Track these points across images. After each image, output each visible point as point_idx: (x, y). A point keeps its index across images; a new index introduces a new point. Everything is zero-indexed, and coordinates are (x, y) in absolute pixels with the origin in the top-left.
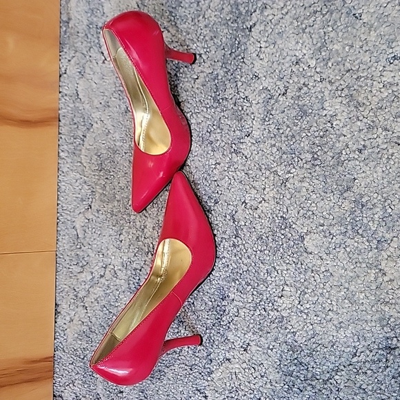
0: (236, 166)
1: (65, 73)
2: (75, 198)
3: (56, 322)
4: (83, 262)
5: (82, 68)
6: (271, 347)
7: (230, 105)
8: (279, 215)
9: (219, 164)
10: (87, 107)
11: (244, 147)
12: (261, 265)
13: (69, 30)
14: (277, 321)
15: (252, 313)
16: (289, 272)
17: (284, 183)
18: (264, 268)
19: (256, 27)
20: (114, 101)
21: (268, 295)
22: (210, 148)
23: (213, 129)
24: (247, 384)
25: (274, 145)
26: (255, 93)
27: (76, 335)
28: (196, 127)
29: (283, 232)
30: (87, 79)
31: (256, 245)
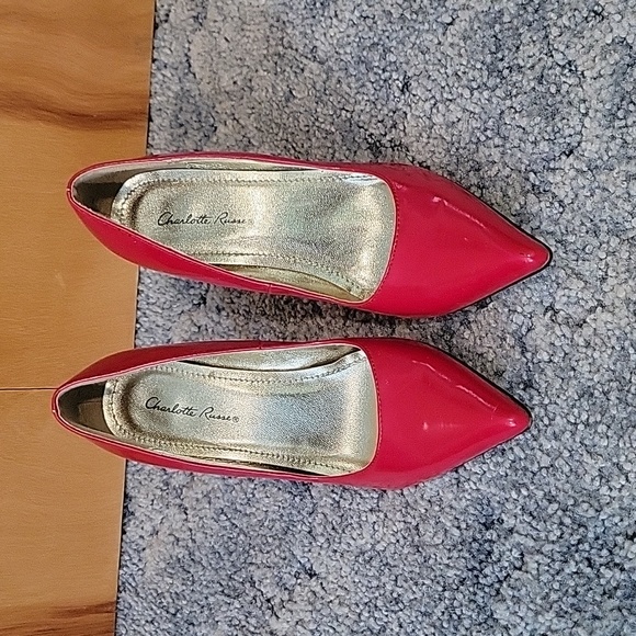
1: (166, 21)
2: (173, 281)
3: (124, 532)
5: (200, 9)
7: (529, 81)
10: (207, 89)
11: (559, 179)
12: (586, 458)
14: (619, 593)
15: (557, 566)
18: (592, 465)
20: (261, 78)
21: (600, 530)
23: (483, 138)
26: (592, 54)
27: (163, 565)
28: (443, 132)
30: (211, 33)
31: (576, 411)
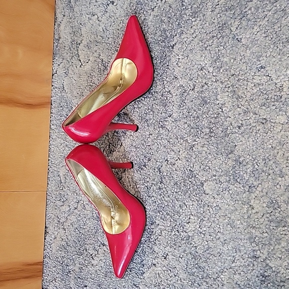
0: (162, 136)
1: (56, 73)
2: (60, 156)
3: (45, 239)
4: (64, 198)
5: (67, 70)
6: (181, 256)
7: (159, 96)
8: (188, 169)
9: (152, 135)
10: (69, 95)
11: (168, 123)
12: (176, 202)
13: (59, 45)
14: (185, 239)
15: (170, 233)
16: (194, 206)
17: (192, 147)
18: (178, 204)
19: (177, 45)
20: (86, 92)
21: (180, 222)
22: (146, 124)
23: (148, 112)
24: (166, 281)
25: (186, 123)
26: (175, 89)
27: (58, 248)
28: (137, 110)
29: (190, 180)
30: (70, 78)
31: (173, 189)
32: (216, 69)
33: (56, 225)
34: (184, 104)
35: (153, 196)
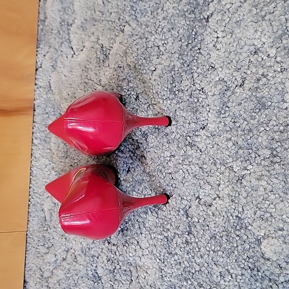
0: (190, 159)
1: (41, 67)
4: (49, 244)
5: (54, 62)
7: (186, 96)
8: (234, 215)
9: (174, 156)
10: (57, 97)
11: (199, 140)
12: (214, 267)
13: (45, 28)
16: (244, 277)
17: (240, 179)
18: (217, 270)
19: (214, 17)
20: (79, 92)
22: (166, 140)
25: (230, 139)
26: (211, 85)
29: (238, 233)
30: (58, 73)
31: (209, 245)
32: (281, 51)
33: (38, 280)
34: (227, 109)
35: (177, 254)
